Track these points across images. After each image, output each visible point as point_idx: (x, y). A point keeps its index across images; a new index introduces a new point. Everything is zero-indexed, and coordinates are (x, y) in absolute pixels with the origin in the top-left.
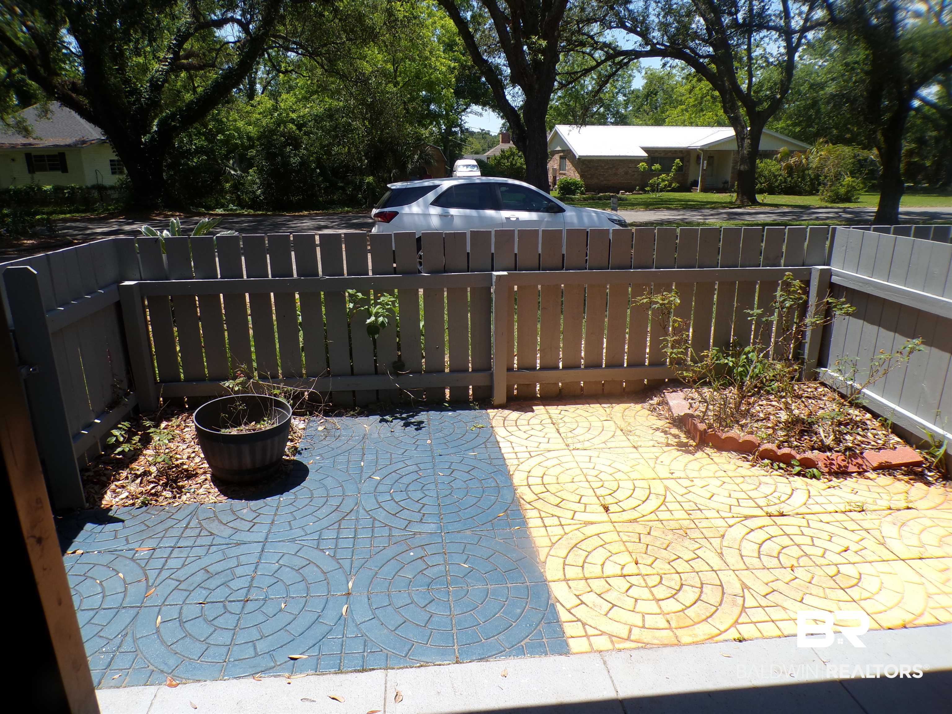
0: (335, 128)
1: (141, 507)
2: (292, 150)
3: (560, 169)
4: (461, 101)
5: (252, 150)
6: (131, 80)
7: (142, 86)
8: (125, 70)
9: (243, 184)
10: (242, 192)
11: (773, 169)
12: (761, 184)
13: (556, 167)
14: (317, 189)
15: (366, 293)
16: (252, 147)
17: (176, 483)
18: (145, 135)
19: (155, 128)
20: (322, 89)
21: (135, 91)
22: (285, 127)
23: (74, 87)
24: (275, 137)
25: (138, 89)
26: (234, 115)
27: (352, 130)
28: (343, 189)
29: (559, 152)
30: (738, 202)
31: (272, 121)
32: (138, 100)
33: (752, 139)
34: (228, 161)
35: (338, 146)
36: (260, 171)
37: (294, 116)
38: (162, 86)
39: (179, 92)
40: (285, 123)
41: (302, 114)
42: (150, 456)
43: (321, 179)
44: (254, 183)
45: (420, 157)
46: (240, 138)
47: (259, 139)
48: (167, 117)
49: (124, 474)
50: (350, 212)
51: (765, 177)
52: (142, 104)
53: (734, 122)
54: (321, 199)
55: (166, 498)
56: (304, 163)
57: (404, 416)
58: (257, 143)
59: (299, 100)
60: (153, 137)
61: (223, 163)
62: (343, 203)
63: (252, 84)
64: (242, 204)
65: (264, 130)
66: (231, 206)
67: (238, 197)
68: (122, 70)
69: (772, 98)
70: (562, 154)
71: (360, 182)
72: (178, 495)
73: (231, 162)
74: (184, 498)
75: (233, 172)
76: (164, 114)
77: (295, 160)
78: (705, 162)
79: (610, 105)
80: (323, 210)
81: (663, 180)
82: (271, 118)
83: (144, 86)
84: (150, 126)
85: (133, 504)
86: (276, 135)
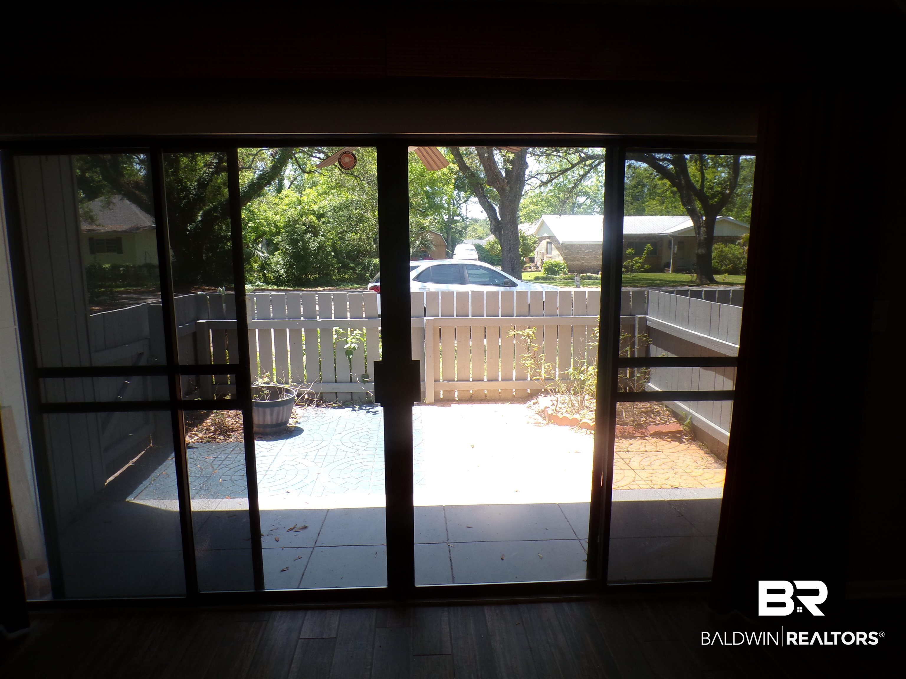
0: (349, 218)
1: (206, 443)
2: (312, 237)
3: (547, 253)
4: (463, 194)
5: (278, 236)
6: (182, 180)
7: (191, 185)
8: (179, 172)
9: (269, 265)
10: (268, 271)
11: (737, 253)
12: (726, 265)
13: (544, 250)
14: (331, 268)
15: (345, 329)
16: (278, 233)
17: (226, 434)
18: (191, 224)
19: (199, 218)
20: (339, 185)
21: (186, 189)
22: (307, 217)
23: (137, 185)
24: (298, 226)
25: (187, 187)
26: (264, 206)
27: (364, 220)
28: (353, 269)
29: (545, 238)
30: (698, 281)
31: (296, 212)
32: (187, 196)
33: (707, 227)
34: (258, 244)
35: (351, 233)
36: (285, 253)
37: (315, 207)
38: (208, 184)
39: (219, 187)
40: (306, 214)
41: (322, 205)
42: (209, 423)
43: (335, 260)
44: (278, 263)
45: (421, 243)
46: (269, 225)
47: (284, 227)
48: (211, 210)
49: (195, 429)
50: (358, 288)
51: (730, 260)
52: (190, 200)
53: (692, 213)
54: (334, 277)
55: (221, 439)
56: (321, 248)
57: (368, 408)
58: (282, 230)
59: (320, 195)
60: (197, 225)
61: (254, 247)
62: (352, 281)
63: (281, 180)
64: (267, 281)
65: (289, 221)
66: (258, 283)
67: (264, 275)
68: (176, 173)
69: (722, 193)
70: (548, 240)
71: (368, 264)
72: (227, 438)
73: (260, 246)
74: (231, 440)
75: (261, 254)
76: (207, 207)
77: (314, 245)
78: (676, 246)
79: (596, 197)
80: (335, 286)
81: (637, 262)
82: (296, 211)
83: (192, 185)
84: (196, 216)
85: (202, 442)
86: (299, 224)
